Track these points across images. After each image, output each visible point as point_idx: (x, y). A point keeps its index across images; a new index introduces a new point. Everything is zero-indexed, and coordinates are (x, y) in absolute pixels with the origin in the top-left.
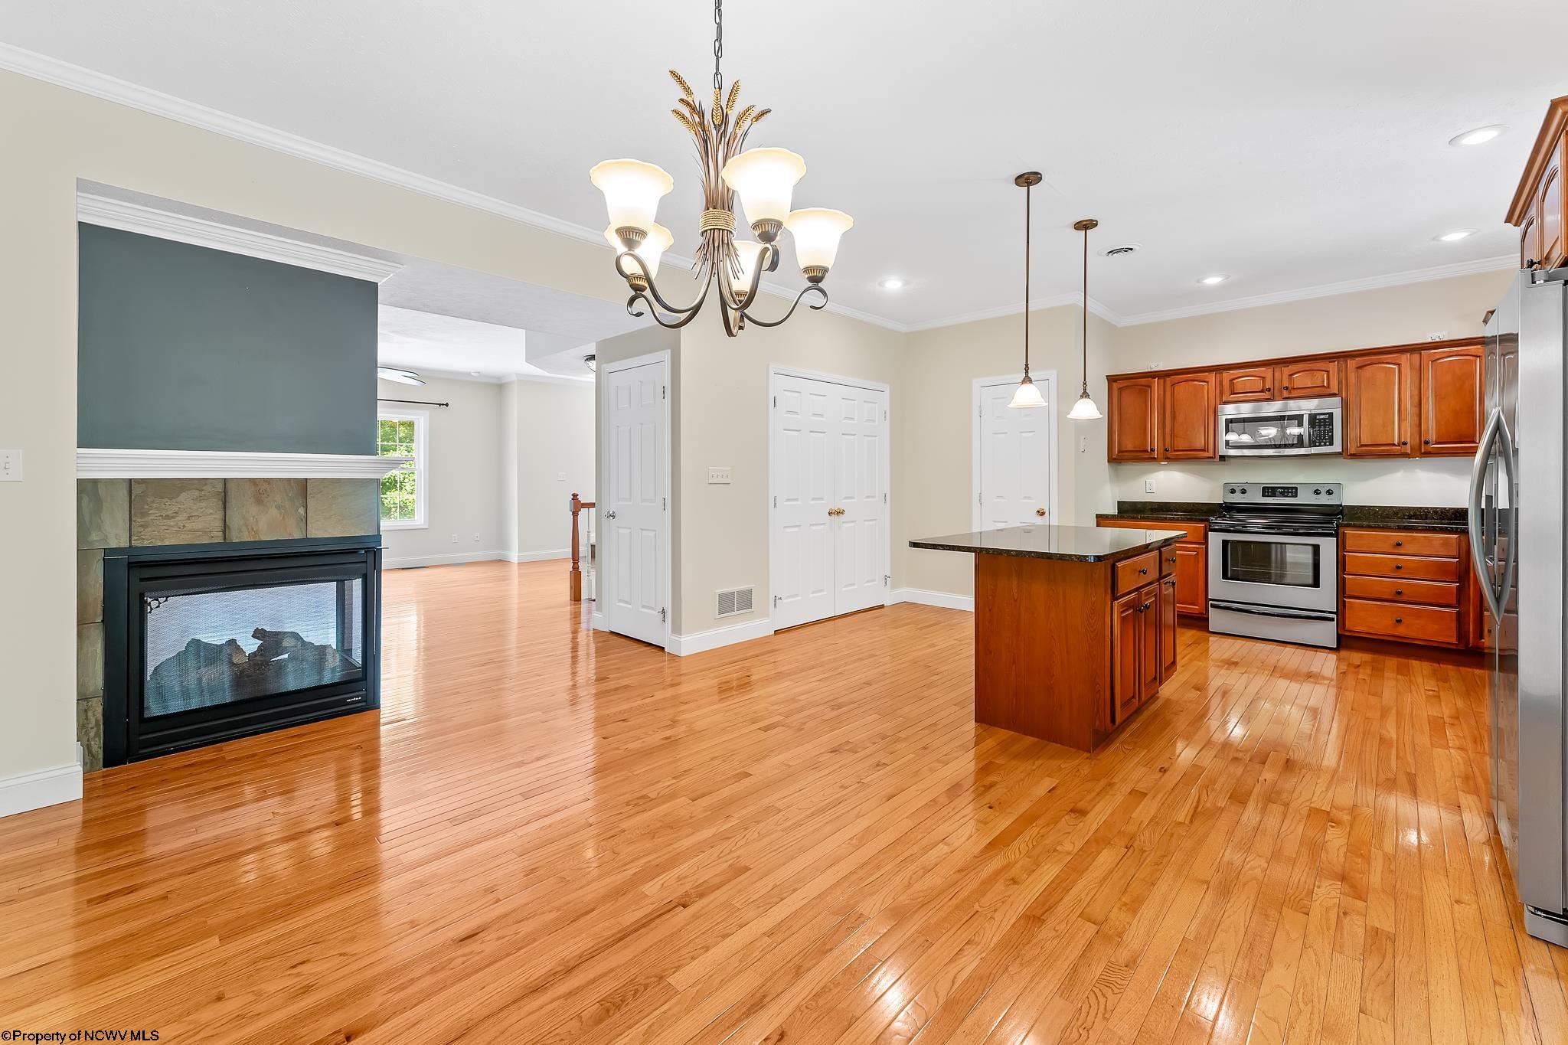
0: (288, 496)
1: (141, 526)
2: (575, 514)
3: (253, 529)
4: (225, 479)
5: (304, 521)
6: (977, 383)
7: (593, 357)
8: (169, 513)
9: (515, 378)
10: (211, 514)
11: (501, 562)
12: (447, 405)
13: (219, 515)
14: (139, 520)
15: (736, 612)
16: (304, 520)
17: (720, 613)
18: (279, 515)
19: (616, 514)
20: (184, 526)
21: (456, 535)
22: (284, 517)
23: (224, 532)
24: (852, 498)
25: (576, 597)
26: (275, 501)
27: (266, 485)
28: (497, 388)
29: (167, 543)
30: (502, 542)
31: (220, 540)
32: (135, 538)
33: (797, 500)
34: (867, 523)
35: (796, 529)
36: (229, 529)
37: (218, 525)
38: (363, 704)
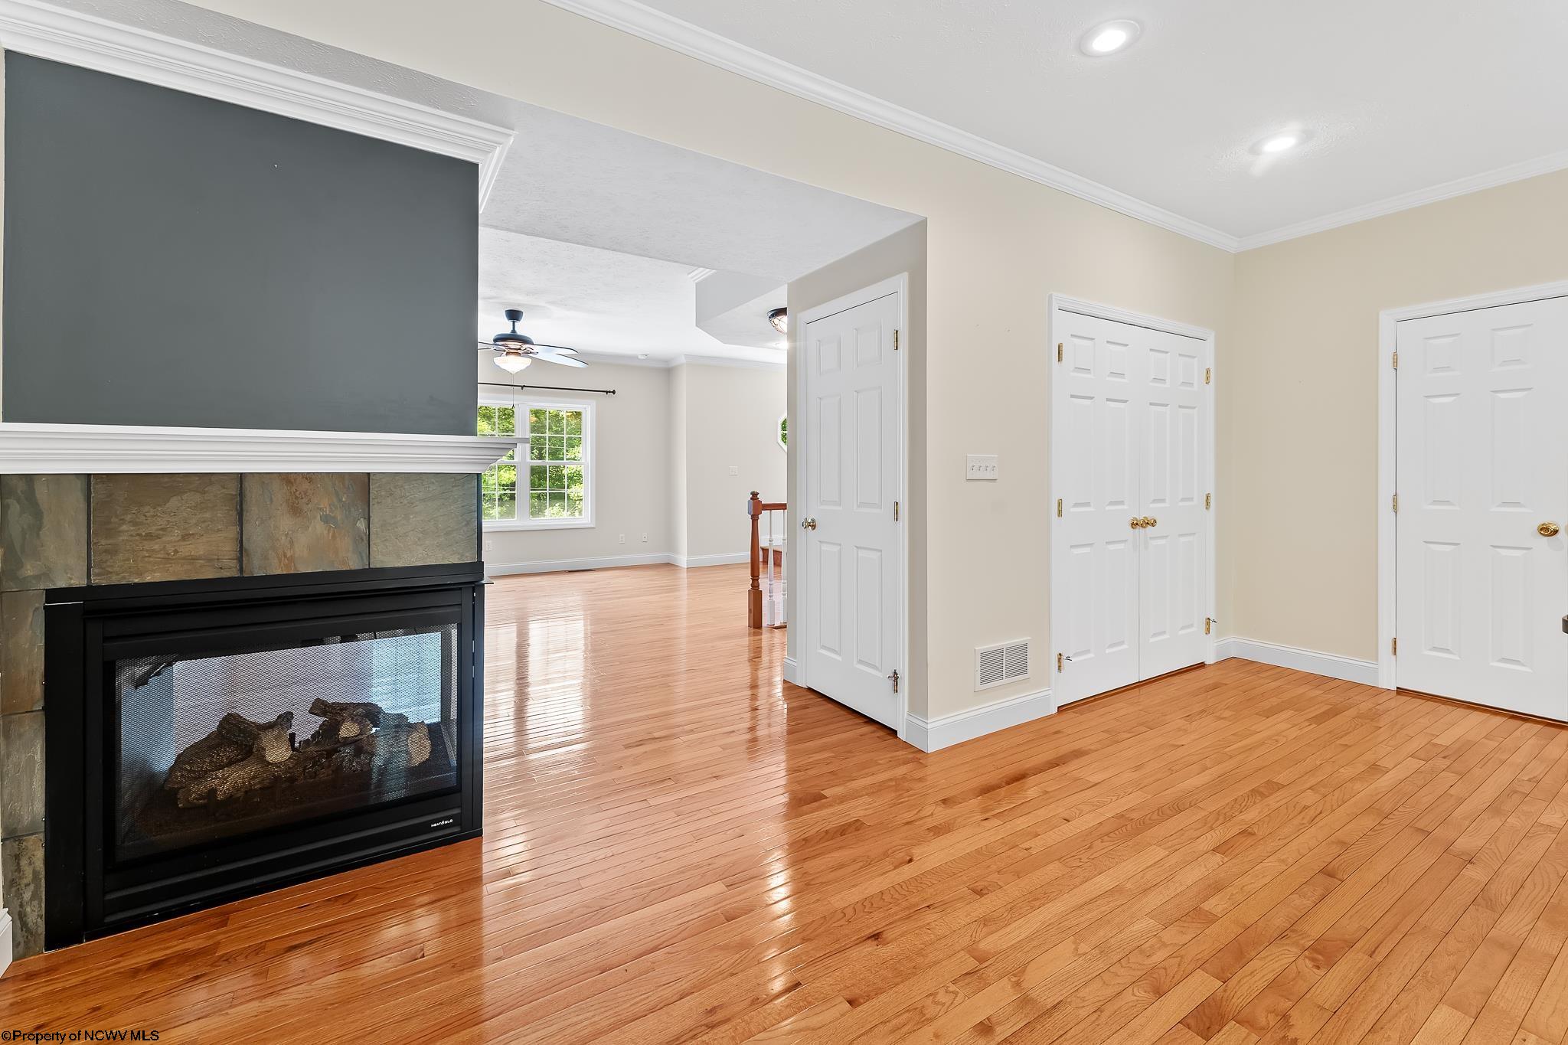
0: (340, 500)
1: (106, 551)
2: (755, 519)
3: (285, 556)
4: (241, 474)
5: (366, 542)
6: (1386, 320)
7: (781, 312)
8: (153, 529)
9: (683, 360)
10: (219, 530)
11: (669, 566)
12: (614, 392)
13: (233, 532)
14: (103, 542)
15: (1005, 681)
16: (365, 538)
17: (983, 682)
18: (326, 532)
19: (817, 523)
20: (176, 552)
21: (623, 535)
22: (334, 537)
23: (240, 560)
24: (1163, 501)
25: (756, 623)
26: (321, 509)
27: (306, 485)
28: (665, 372)
29: (148, 579)
30: (670, 543)
31: (234, 573)
32: (97, 571)
33: (1087, 504)
34: (1183, 539)
35: (1087, 550)
36: (248, 555)
37: (228, 549)
38: (456, 829)
